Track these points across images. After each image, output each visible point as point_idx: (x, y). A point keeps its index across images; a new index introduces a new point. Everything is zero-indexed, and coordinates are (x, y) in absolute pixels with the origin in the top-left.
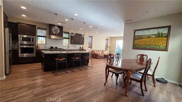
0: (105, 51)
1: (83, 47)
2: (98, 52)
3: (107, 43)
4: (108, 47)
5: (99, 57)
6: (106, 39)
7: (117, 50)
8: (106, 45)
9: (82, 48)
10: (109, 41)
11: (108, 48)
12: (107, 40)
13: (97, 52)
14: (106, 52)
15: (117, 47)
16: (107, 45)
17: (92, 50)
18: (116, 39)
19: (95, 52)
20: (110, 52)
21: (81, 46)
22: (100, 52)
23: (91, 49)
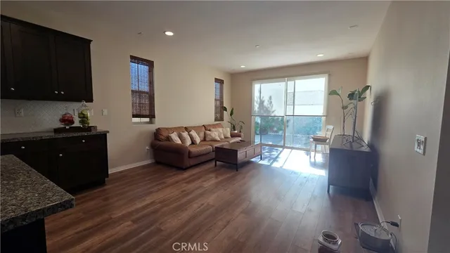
0: (214, 126)
1: (83, 118)
2: (185, 134)
3: (218, 94)
4: (225, 109)
5: (192, 162)
6: (217, 80)
7: (258, 120)
8: (218, 103)
9: (77, 124)
10: (225, 86)
11: (226, 115)
12: (218, 85)
13: (180, 137)
14: (220, 130)
15: (256, 107)
16: (222, 103)
17: (153, 127)
18: (254, 80)
19: (169, 139)
20: (234, 128)
21: (73, 109)
22: (193, 133)
23: (151, 122)
